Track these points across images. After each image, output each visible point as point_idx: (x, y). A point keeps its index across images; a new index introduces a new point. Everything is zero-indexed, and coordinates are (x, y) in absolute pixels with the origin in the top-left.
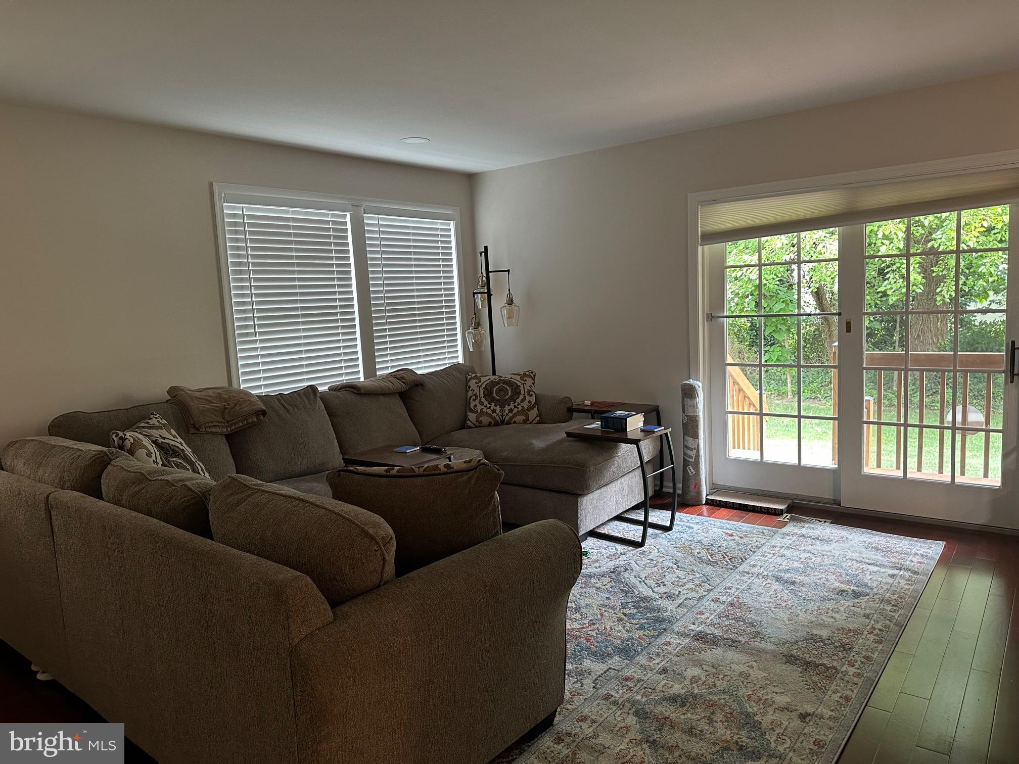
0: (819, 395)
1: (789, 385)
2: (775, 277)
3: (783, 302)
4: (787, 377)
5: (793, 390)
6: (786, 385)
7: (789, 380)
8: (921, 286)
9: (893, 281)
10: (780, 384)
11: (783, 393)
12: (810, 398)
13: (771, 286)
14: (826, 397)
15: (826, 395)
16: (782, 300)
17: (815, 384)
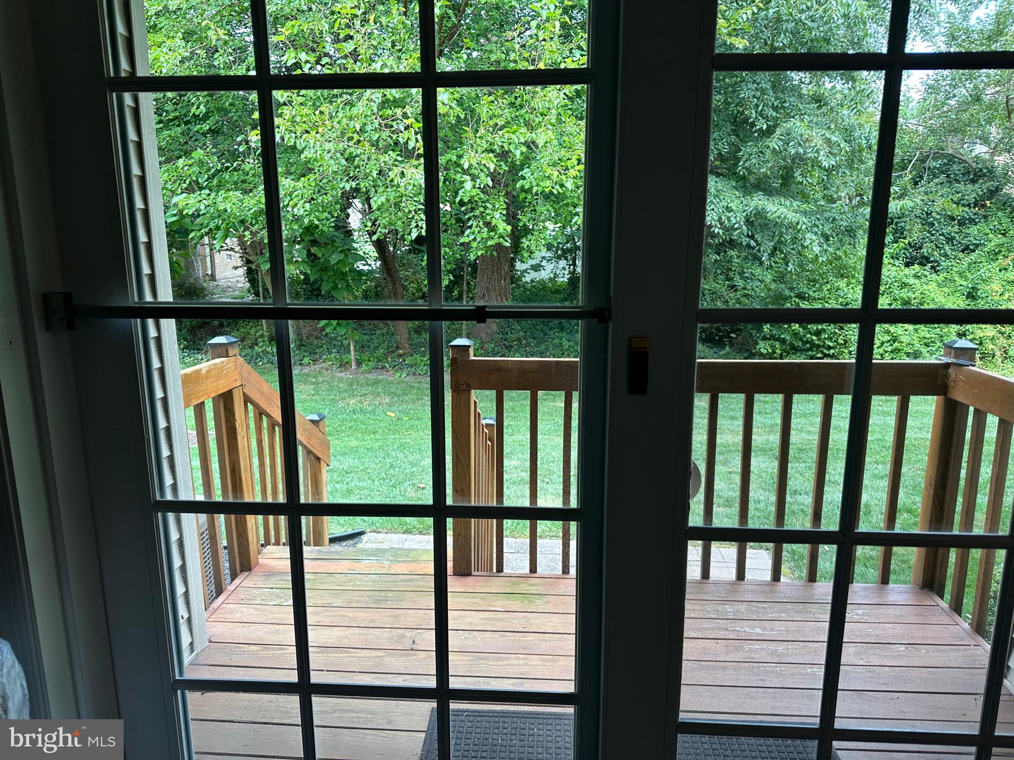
0: (387, 365)
1: (352, 353)
2: (329, 216)
3: (341, 252)
4: (349, 344)
5: (357, 359)
6: (349, 352)
7: (352, 348)
8: (507, 238)
9: (477, 230)
10: (342, 351)
11: (346, 363)
12: (377, 368)
13: (325, 229)
14: (394, 367)
15: (393, 363)
16: (339, 249)
17: (381, 351)
